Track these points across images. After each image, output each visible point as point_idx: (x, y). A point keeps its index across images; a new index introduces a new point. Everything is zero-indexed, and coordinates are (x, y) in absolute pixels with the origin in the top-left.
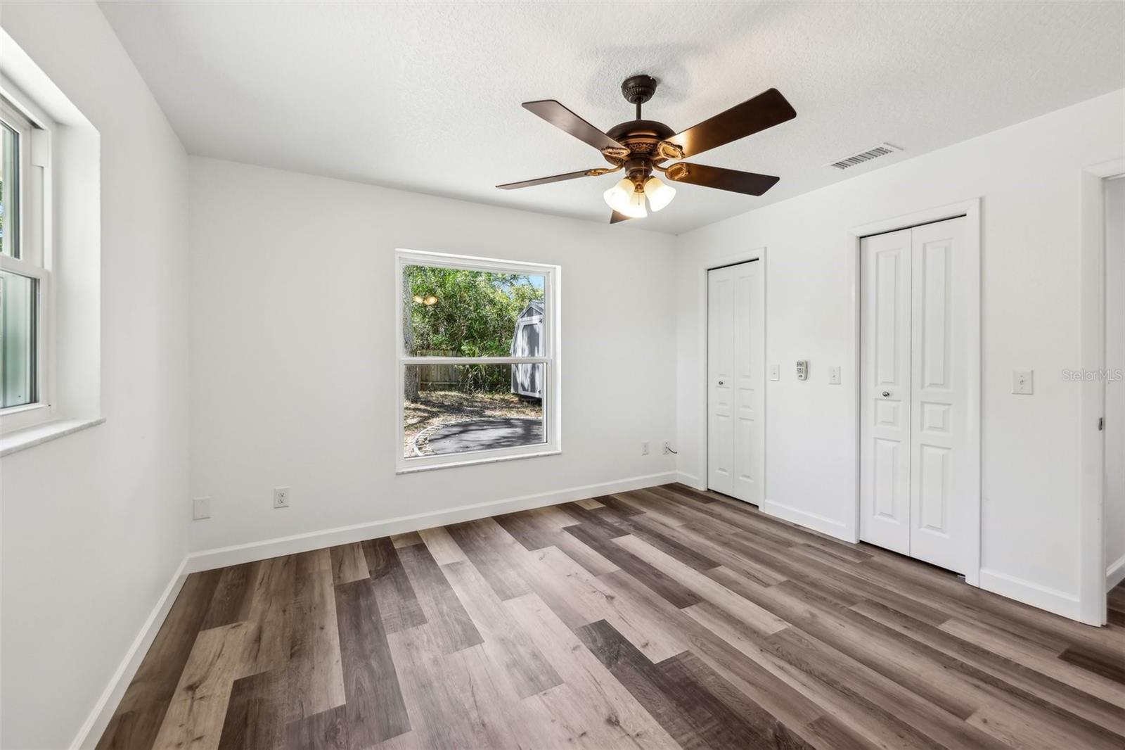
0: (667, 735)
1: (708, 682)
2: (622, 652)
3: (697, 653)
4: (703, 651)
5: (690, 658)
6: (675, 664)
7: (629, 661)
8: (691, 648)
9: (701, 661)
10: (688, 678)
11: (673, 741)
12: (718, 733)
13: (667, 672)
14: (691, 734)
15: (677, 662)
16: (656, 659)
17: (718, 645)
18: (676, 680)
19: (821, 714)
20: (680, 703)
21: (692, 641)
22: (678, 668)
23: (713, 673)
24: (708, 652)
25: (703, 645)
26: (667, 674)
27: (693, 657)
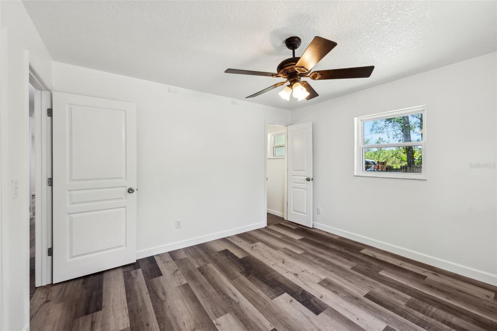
0: (280, 273)
1: (265, 287)
2: (301, 297)
3: (268, 299)
4: (265, 300)
5: (272, 296)
6: (278, 293)
7: (297, 293)
8: (270, 301)
9: (267, 295)
10: (273, 288)
11: (278, 272)
12: (265, 274)
13: (281, 290)
14: (272, 274)
15: (277, 294)
16: (286, 295)
17: (258, 304)
18: (277, 287)
19: (232, 281)
20: (276, 281)
21: (270, 305)
22: (277, 292)
23: (263, 291)
24: (263, 300)
25: (265, 304)
26: (281, 289)
27: (270, 297)
